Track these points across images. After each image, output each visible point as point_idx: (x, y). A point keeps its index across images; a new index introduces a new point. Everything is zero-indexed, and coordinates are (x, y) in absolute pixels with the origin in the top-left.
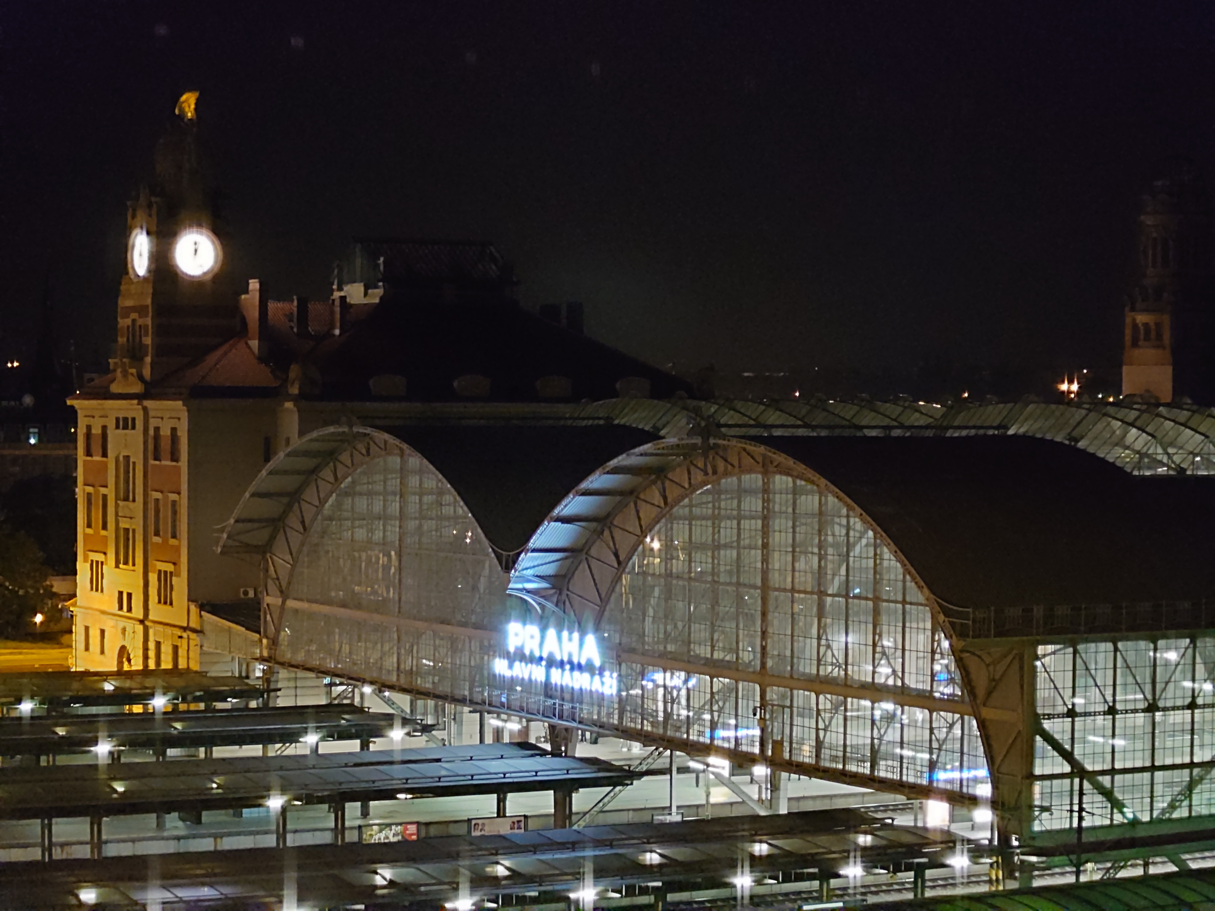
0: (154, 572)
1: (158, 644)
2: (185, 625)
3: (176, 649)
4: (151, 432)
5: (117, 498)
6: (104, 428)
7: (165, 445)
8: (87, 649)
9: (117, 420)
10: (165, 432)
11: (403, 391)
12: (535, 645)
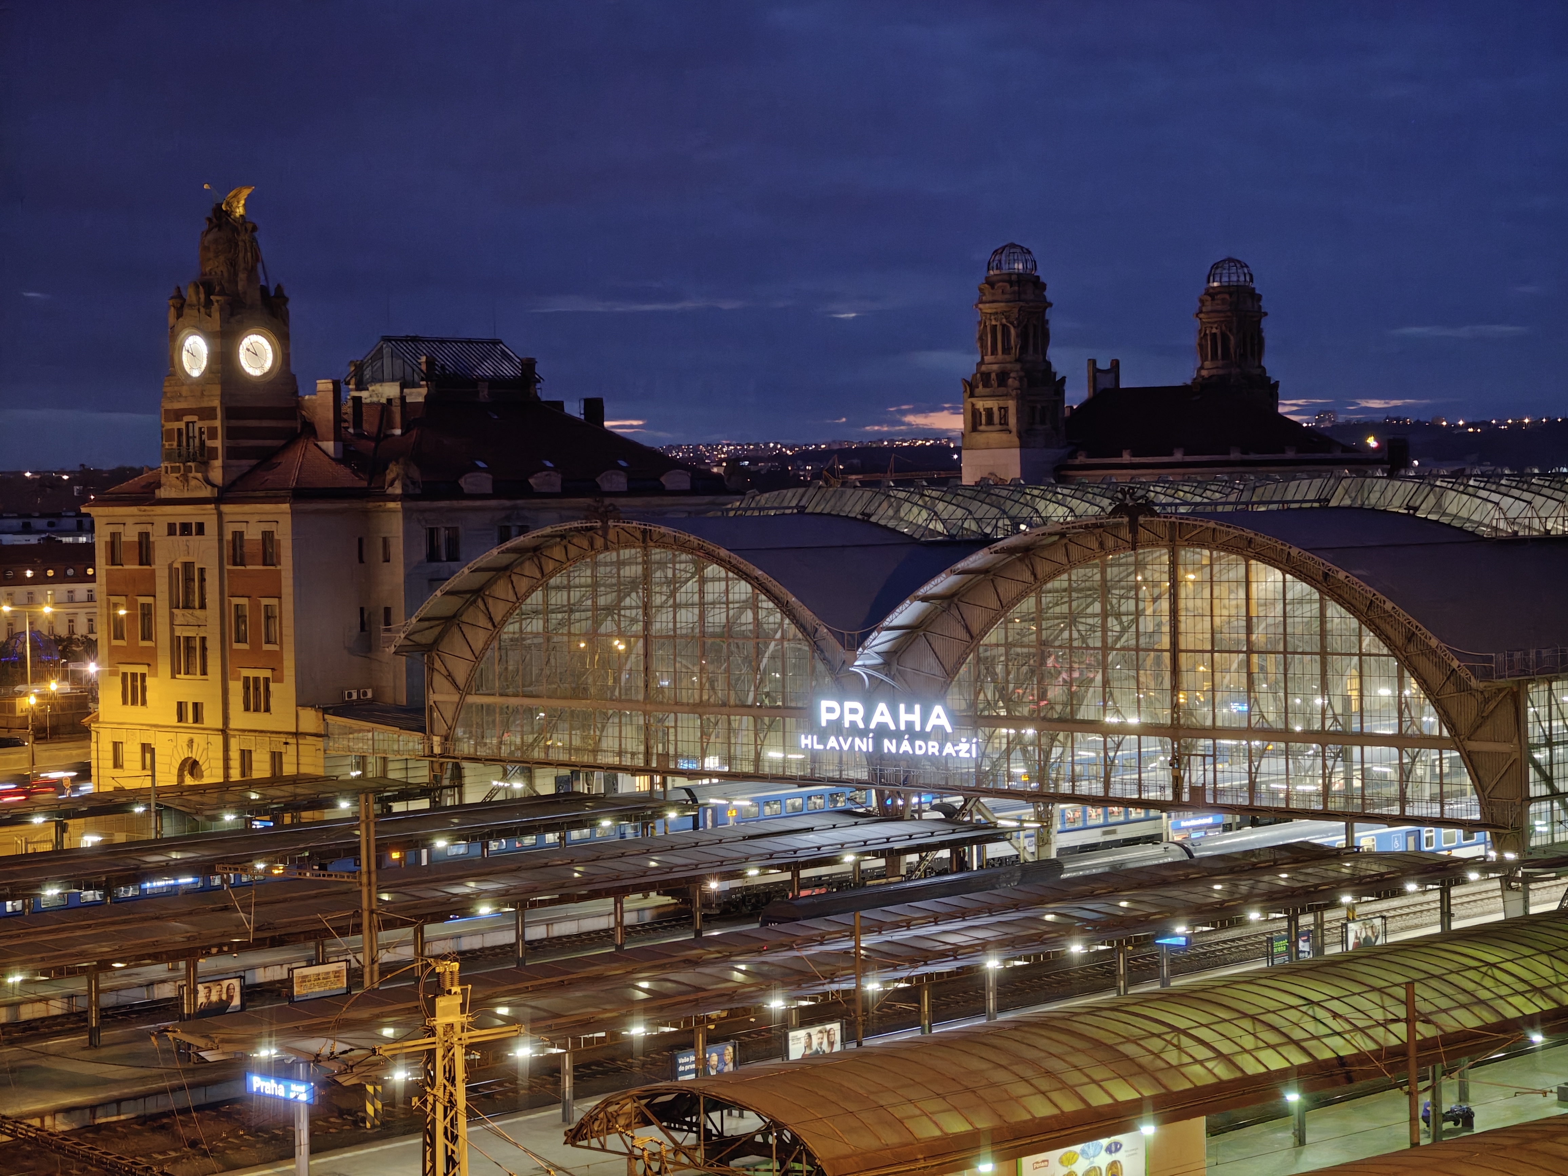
0: (238, 679)
1: (246, 753)
2: (294, 730)
3: (277, 755)
4: (228, 536)
5: (171, 608)
6: (145, 535)
7: (253, 549)
8: (118, 765)
9: (169, 526)
10: (253, 536)
11: (488, 489)
12: (858, 719)
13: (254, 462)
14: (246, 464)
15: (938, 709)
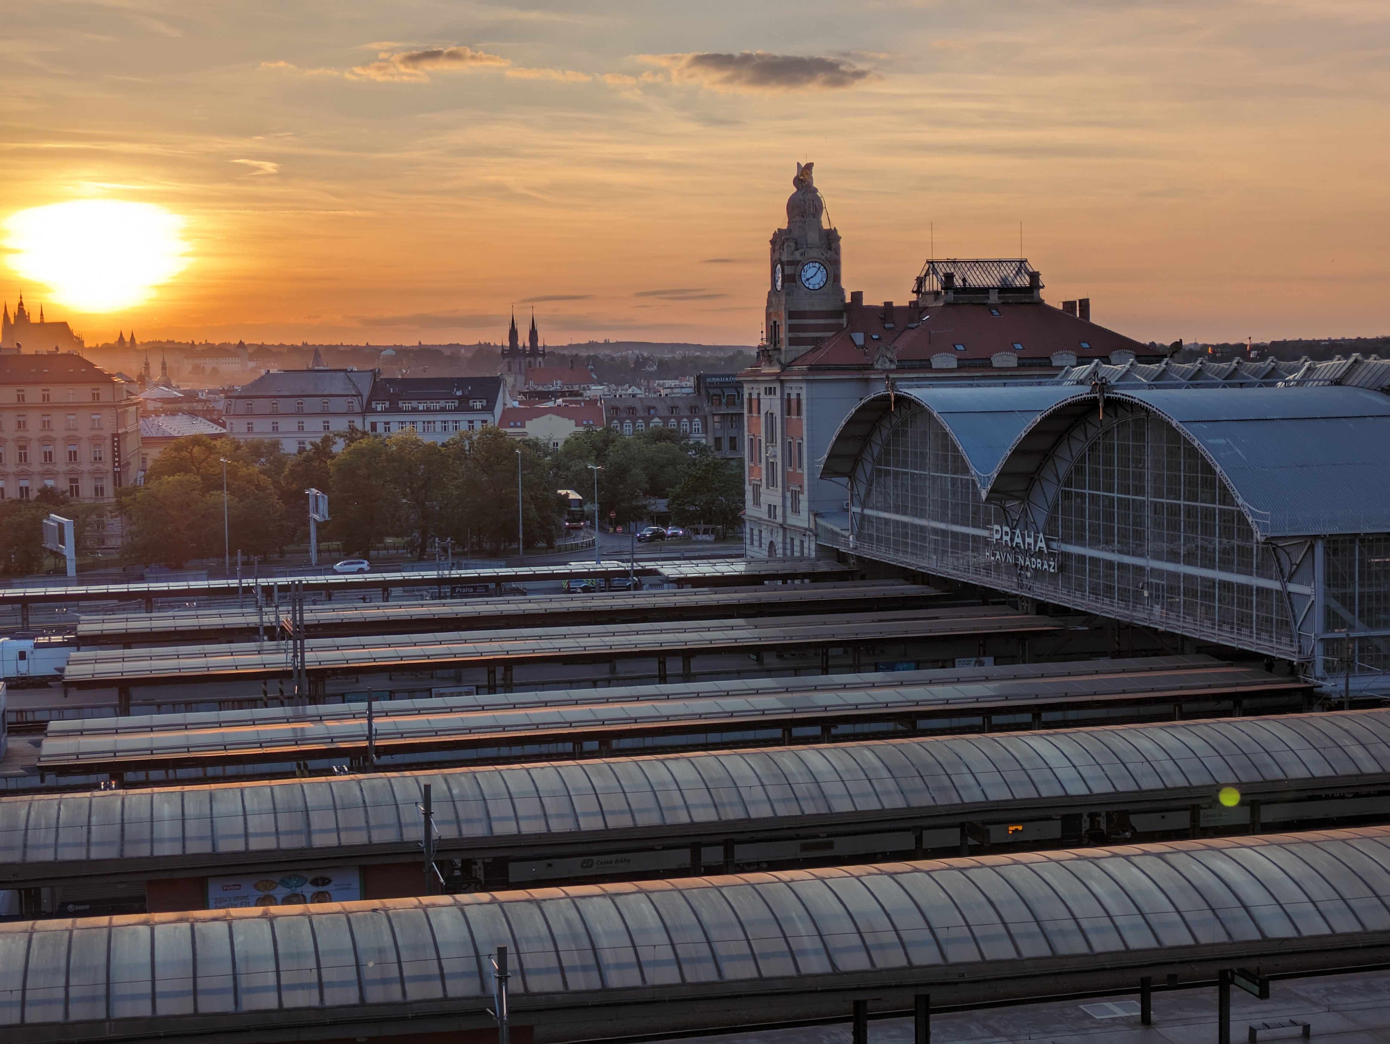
0: (788, 491)
1: (792, 539)
2: (807, 526)
3: (802, 542)
4: (786, 397)
5: (766, 442)
6: (759, 394)
7: (794, 404)
8: (752, 544)
9: (766, 388)
10: (794, 396)
11: (954, 365)
12: (1008, 538)
13: (810, 347)
14: (803, 349)
15: (1041, 535)
